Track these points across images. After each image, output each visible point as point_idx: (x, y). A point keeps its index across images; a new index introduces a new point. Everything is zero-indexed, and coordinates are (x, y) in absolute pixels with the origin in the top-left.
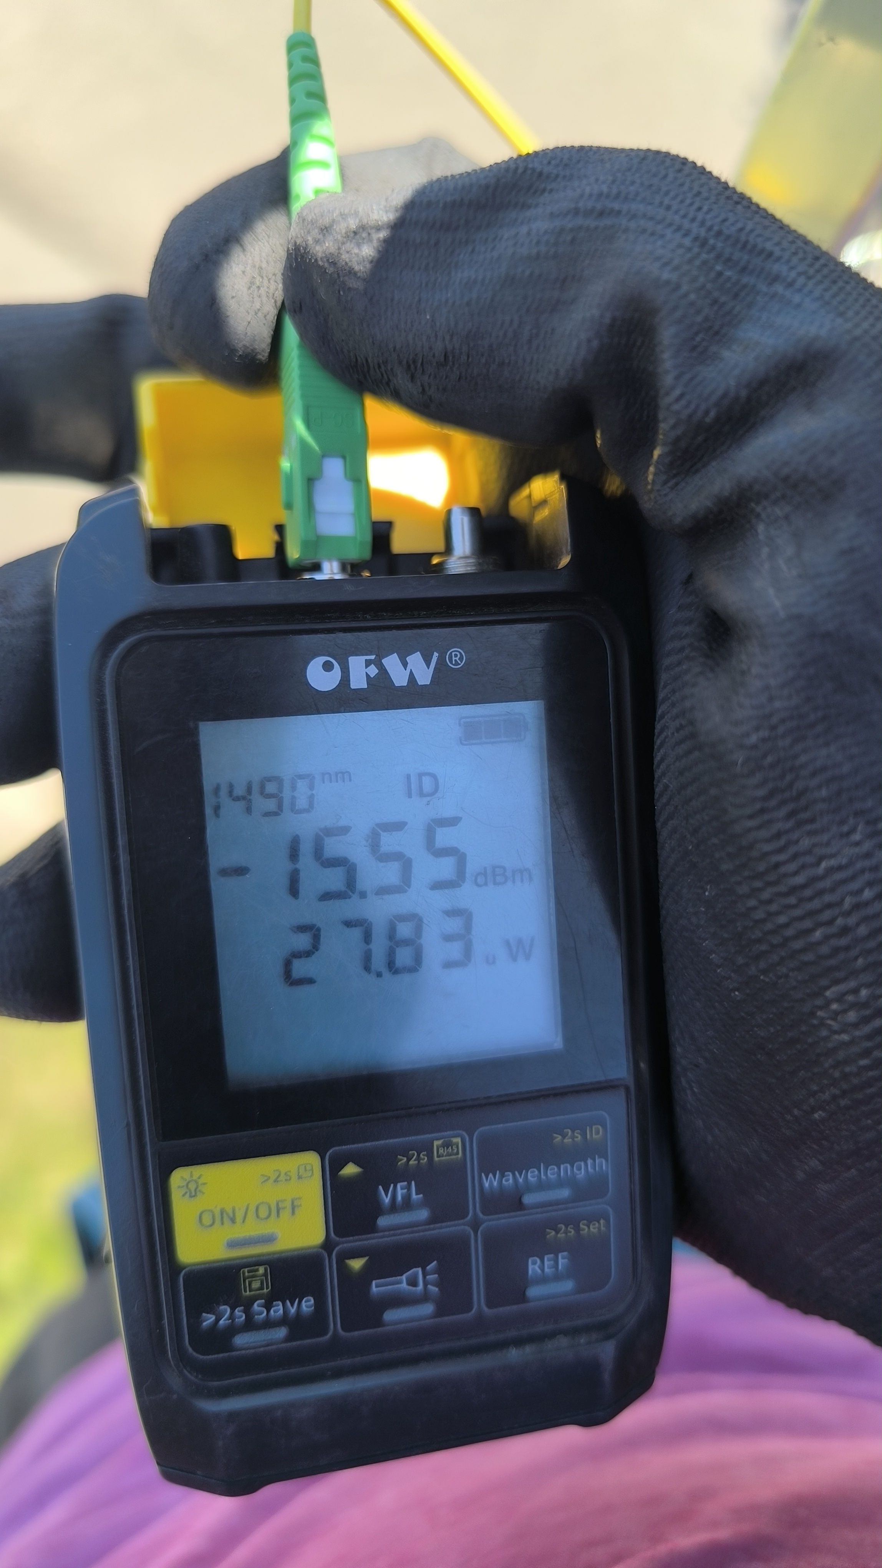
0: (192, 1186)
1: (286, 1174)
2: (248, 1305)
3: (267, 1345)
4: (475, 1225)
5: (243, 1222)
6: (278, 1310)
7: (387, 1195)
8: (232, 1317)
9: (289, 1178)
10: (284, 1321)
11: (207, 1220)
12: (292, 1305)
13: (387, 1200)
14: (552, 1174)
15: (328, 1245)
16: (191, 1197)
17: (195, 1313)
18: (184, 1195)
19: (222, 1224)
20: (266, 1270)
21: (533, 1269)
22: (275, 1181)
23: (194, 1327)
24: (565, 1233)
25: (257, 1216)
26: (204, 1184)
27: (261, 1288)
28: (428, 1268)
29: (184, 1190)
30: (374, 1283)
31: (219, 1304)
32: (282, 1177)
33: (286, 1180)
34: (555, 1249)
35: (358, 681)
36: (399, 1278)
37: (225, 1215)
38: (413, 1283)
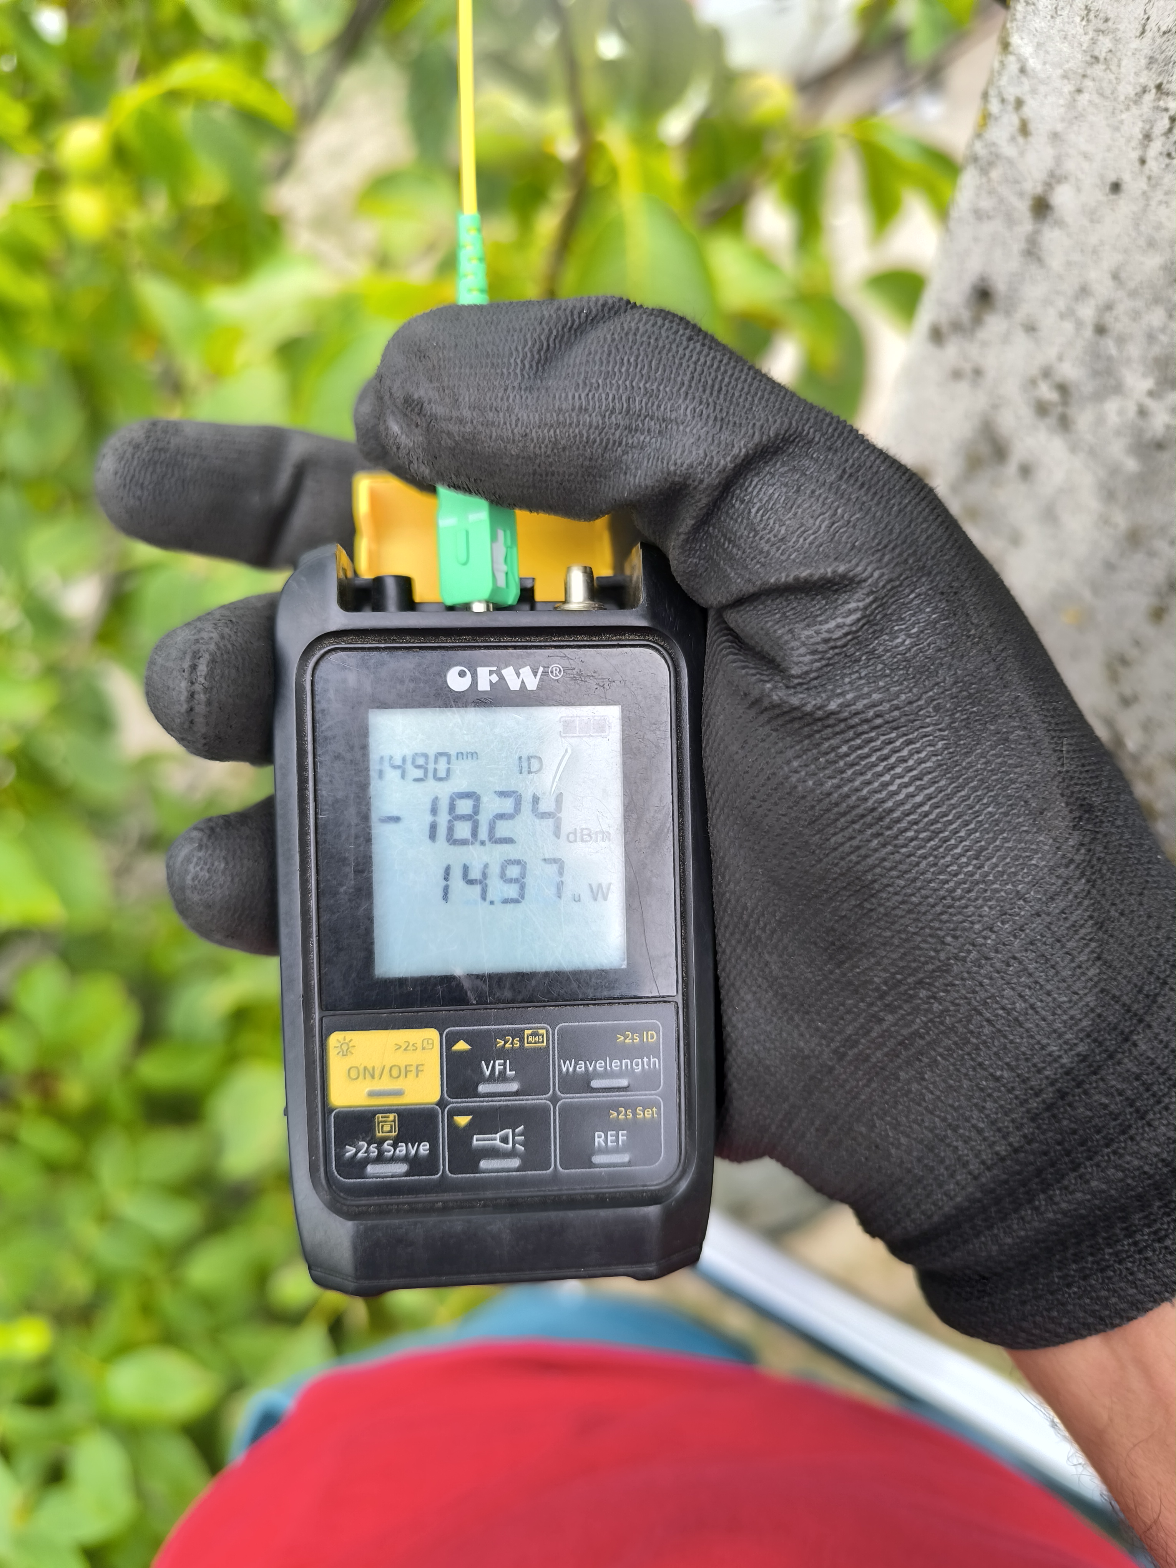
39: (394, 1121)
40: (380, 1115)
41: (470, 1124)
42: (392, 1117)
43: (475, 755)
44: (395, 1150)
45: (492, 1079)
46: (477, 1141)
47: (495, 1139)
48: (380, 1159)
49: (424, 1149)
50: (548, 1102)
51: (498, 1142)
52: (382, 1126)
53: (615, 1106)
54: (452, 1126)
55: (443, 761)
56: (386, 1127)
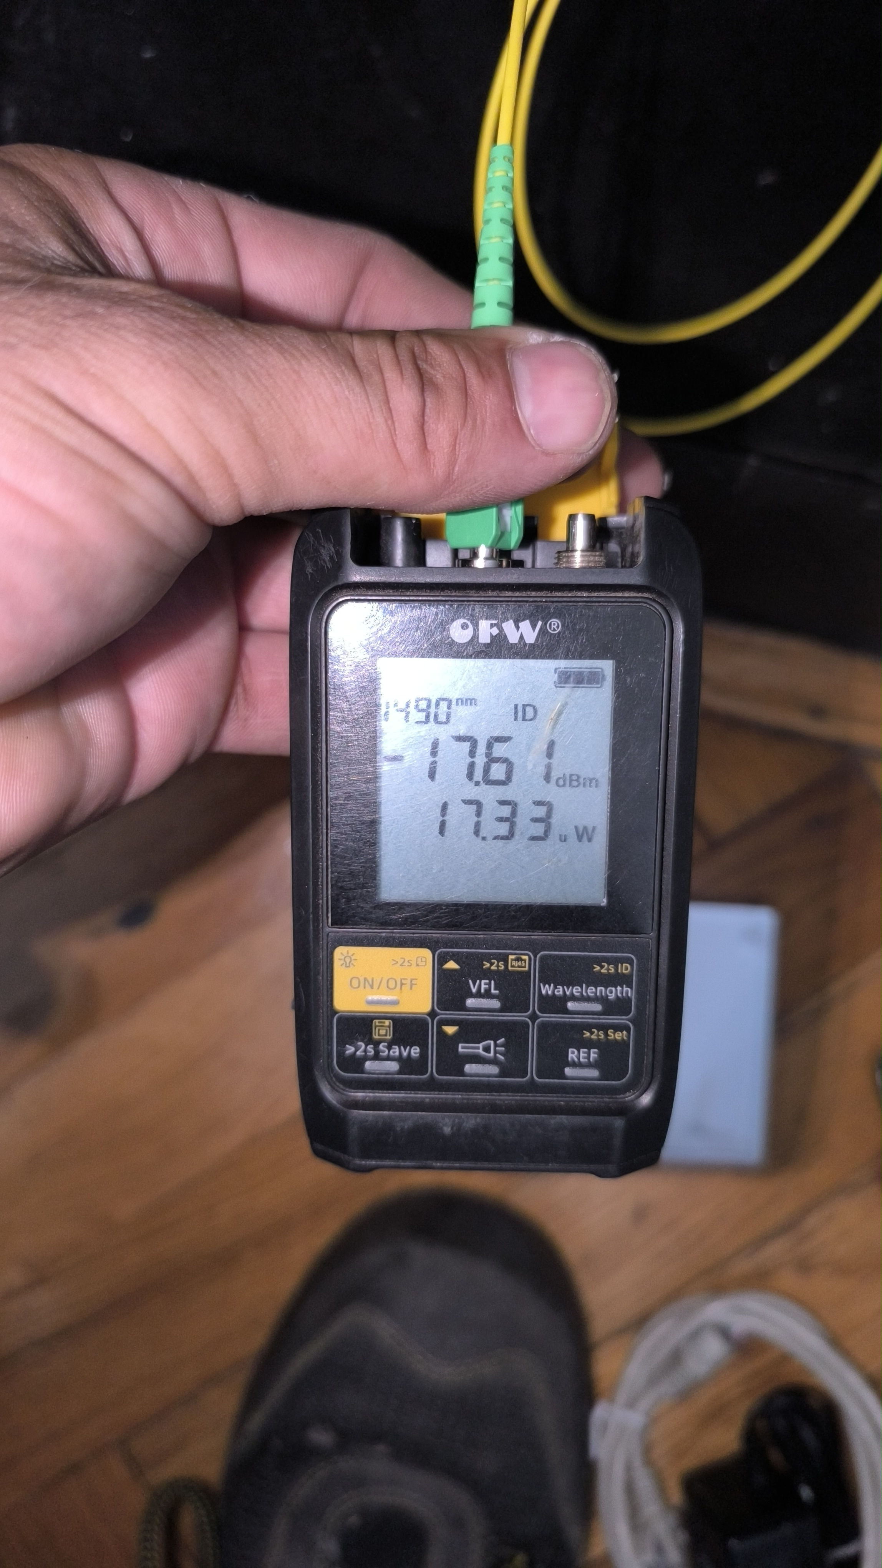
0: (348, 960)
1: (408, 961)
2: (377, 1044)
3: (386, 1074)
4: (533, 1017)
5: (378, 989)
6: (395, 1051)
7: (474, 985)
8: (365, 1051)
9: (410, 964)
10: (399, 1059)
11: (355, 983)
12: (405, 1049)
13: (474, 990)
14: (591, 991)
15: (432, 1014)
16: (346, 967)
17: (342, 1043)
18: (342, 965)
19: (365, 988)
20: (390, 1023)
21: (572, 1058)
22: (401, 965)
23: (341, 1054)
24: (596, 1035)
25: (388, 987)
26: (356, 960)
27: (386, 1035)
28: (498, 1042)
29: (342, 962)
30: (460, 1045)
31: (358, 1040)
32: (406, 963)
33: (408, 966)
34: (589, 1044)
35: (484, 637)
36: (477, 1045)
37: (367, 983)
38: (487, 1049)
39: (389, 1027)
40: (377, 1021)
41: (456, 1034)
42: (387, 1022)
43: (473, 701)
44: (389, 1052)
45: (479, 995)
46: (462, 1048)
47: (478, 1048)
48: (377, 1057)
49: (415, 1051)
50: (527, 1020)
51: (481, 1051)
52: (379, 1030)
53: (589, 1027)
54: (441, 1034)
55: (444, 705)
56: (383, 1031)
